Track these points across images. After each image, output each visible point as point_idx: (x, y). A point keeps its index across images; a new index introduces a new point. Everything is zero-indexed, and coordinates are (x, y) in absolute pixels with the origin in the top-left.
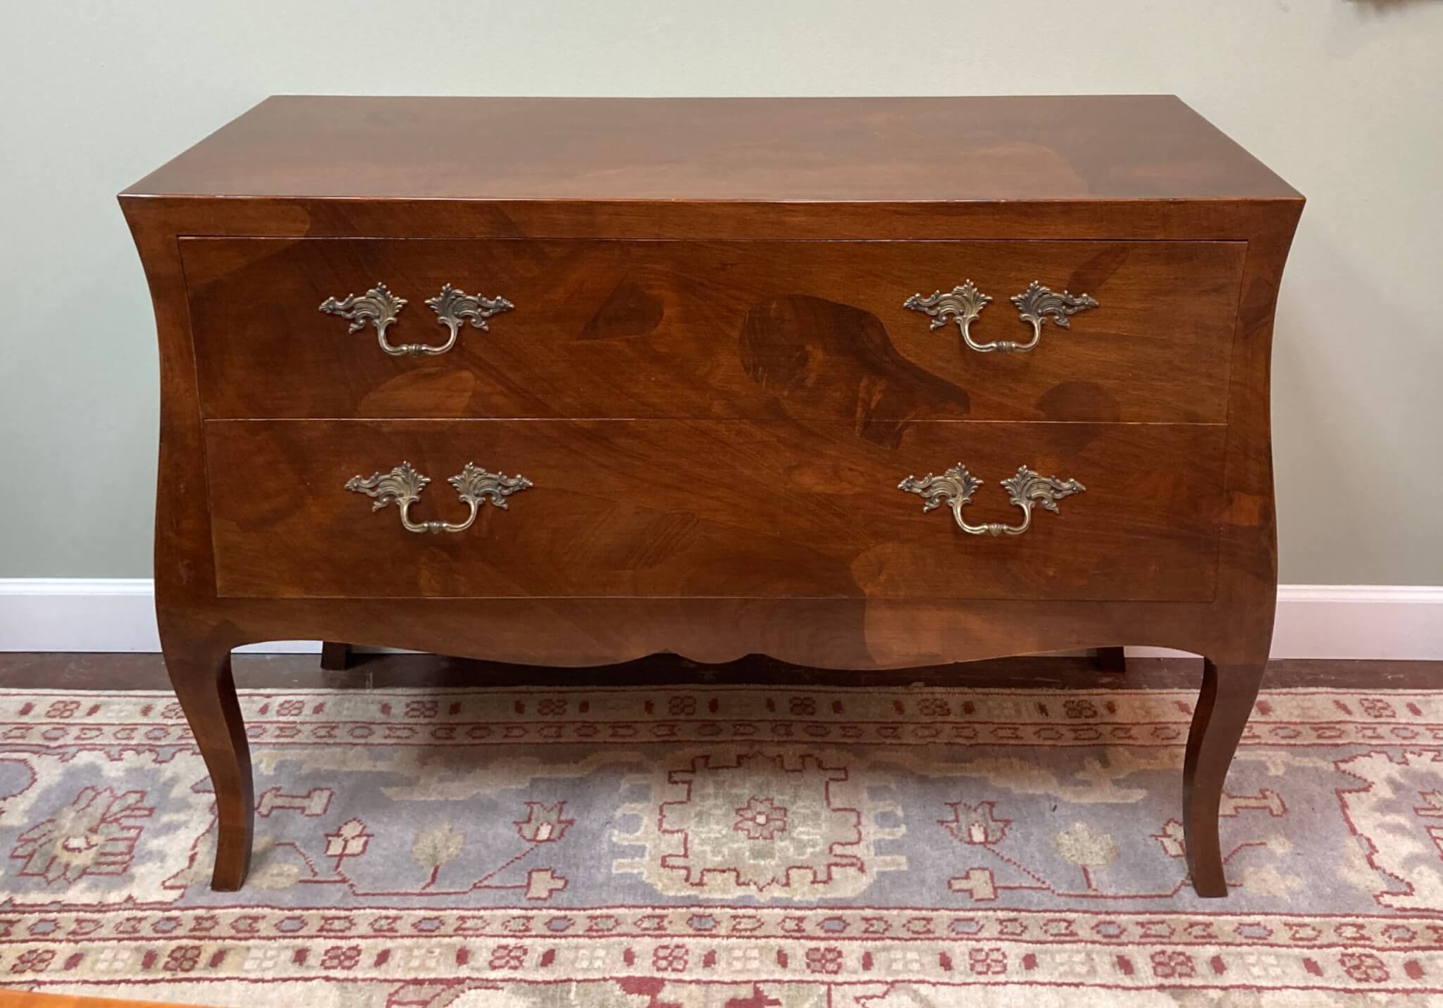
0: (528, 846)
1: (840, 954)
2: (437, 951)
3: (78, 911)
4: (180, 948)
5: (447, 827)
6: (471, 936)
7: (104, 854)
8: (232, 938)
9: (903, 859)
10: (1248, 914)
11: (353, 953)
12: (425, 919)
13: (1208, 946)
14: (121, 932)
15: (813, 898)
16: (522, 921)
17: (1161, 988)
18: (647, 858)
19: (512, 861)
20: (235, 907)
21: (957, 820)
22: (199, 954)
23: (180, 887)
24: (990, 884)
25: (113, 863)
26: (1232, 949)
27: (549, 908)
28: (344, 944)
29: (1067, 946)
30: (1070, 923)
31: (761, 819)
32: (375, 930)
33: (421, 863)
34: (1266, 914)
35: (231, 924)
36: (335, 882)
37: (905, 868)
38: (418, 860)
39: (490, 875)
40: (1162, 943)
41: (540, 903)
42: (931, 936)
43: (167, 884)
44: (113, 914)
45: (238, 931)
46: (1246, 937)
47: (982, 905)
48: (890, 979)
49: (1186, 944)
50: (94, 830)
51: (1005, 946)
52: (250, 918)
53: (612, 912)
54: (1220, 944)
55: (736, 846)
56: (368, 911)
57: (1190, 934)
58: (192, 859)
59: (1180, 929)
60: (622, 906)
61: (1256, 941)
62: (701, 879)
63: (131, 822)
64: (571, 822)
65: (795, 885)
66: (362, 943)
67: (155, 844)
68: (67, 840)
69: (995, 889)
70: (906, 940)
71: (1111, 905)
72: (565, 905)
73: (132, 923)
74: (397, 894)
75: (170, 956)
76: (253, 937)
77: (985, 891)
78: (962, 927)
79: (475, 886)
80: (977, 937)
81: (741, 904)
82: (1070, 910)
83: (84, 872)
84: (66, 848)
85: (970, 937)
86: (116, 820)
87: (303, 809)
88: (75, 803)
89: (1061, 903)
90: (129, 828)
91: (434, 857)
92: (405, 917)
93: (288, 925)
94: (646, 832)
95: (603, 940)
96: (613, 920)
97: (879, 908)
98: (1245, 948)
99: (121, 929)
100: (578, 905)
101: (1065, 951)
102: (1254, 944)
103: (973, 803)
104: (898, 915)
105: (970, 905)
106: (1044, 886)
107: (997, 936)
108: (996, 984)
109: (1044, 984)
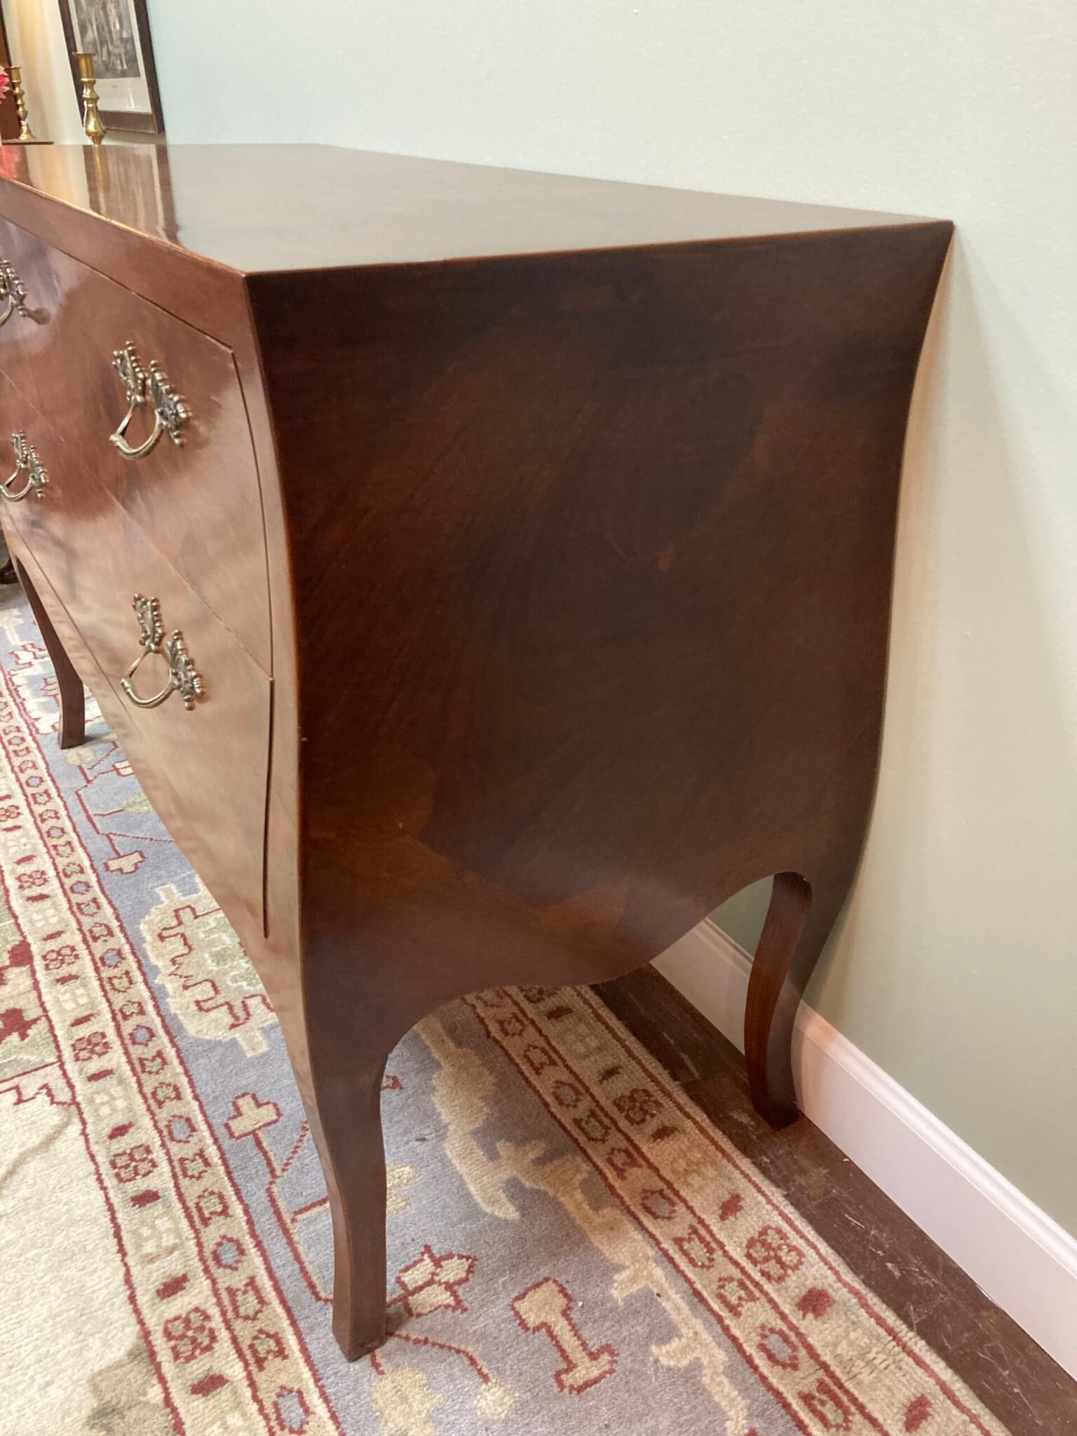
0: (169, 839)
1: (104, 1054)
6: (50, 855)
8: (12, 767)
9: (263, 1051)
10: (323, 1395)
11: (13, 816)
12: (62, 829)
13: (241, 1364)
15: (174, 1010)
16: (77, 870)
17: (146, 1334)
18: (183, 900)
19: (146, 839)
20: (43, 755)
24: (257, 1126)
26: (248, 1393)
27: (98, 876)
28: (23, 809)
29: (184, 1224)
30: (225, 1212)
32: (41, 815)
33: (123, 802)
34: (334, 1417)
35: (25, 761)
36: (87, 779)
37: (250, 1055)
38: (127, 799)
39: (124, 836)
40: (224, 1313)
41: (101, 869)
42: (154, 1107)
45: (19, 766)
46: (275, 1405)
47: (221, 1132)
48: (79, 1099)
49: (234, 1340)
51: (164, 1167)
52: (34, 765)
53: (106, 907)
54: (249, 1377)
55: (225, 940)
56: (61, 804)
57: (256, 1338)
59: (259, 1325)
60: (115, 909)
61: (274, 1417)
62: (169, 937)
65: (187, 993)
66: (25, 815)
69: (253, 1133)
70: (141, 1092)
71: (276, 1245)
72: (104, 882)
76: (16, 773)
77: (243, 1126)
78: (179, 1126)
79: (108, 834)
80: (168, 1143)
81: (145, 970)
82: (246, 1207)
85: (168, 1138)
89: (258, 1200)
91: (133, 805)
92: (60, 820)
93: (34, 781)
95: (69, 915)
96: (96, 911)
97: (180, 1057)
98: (254, 1407)
100: (107, 888)
101: (176, 1222)
102: (266, 1417)
104: (176, 1074)
105: (217, 1122)
106: (278, 1173)
107: (176, 1158)
108: (100, 1180)
109: (113, 1219)
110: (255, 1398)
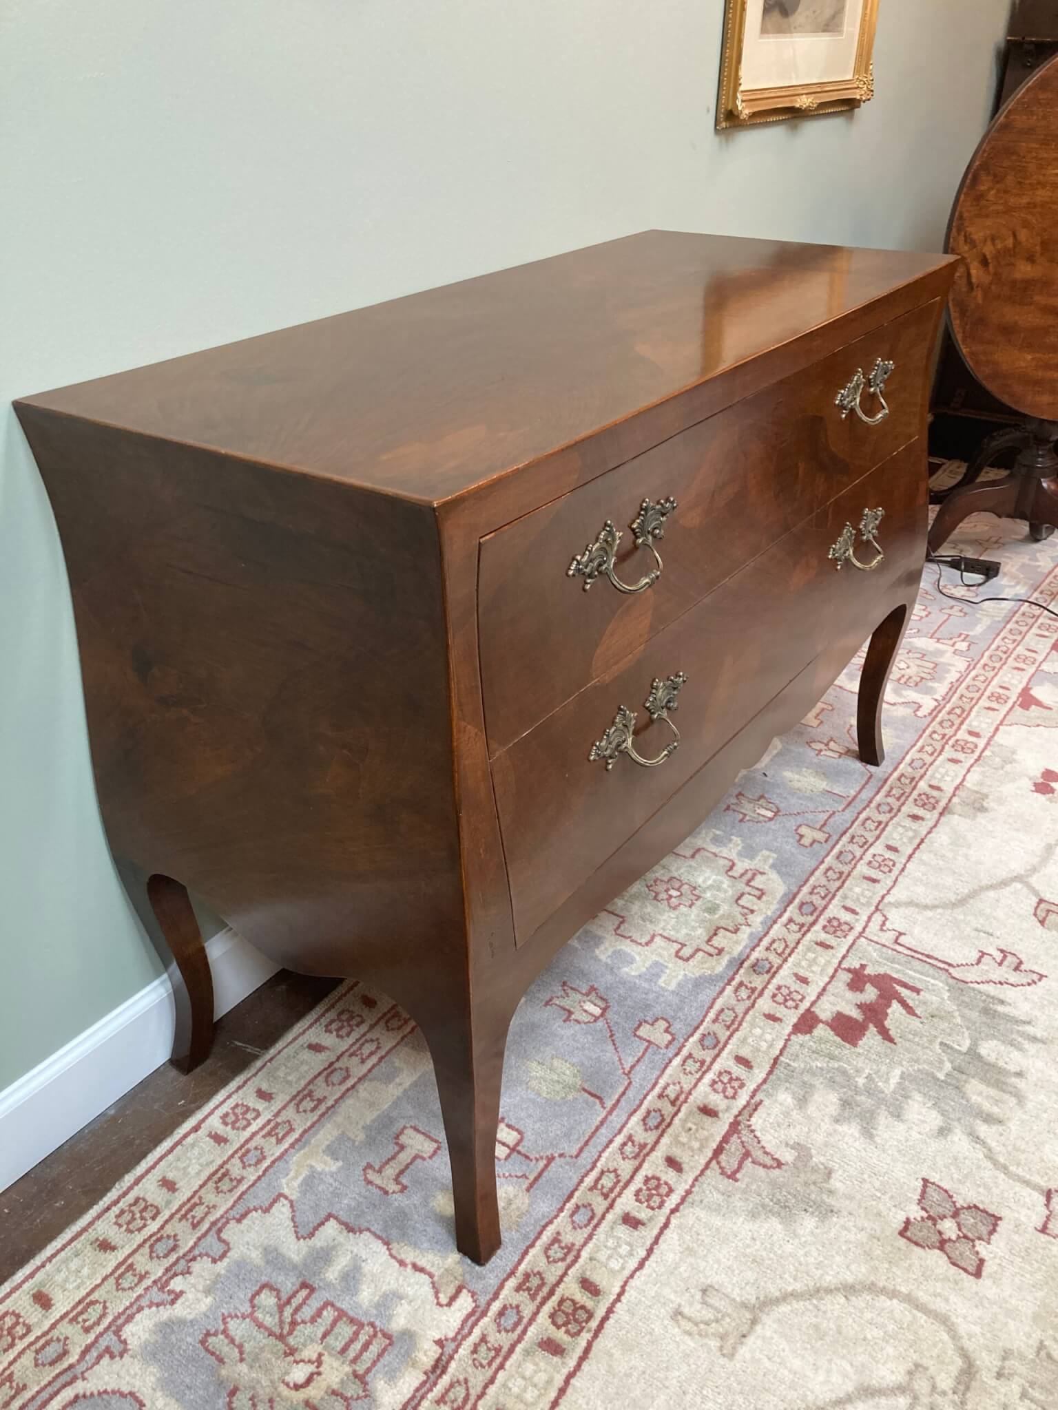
0: (600, 1023)
1: (836, 919)
2: (689, 1125)
3: (423, 1398)
4: (552, 1316)
5: (534, 1065)
6: (687, 1098)
7: (344, 1351)
8: (569, 1267)
9: (766, 853)
10: (903, 758)
11: (653, 1183)
12: (644, 1120)
13: (919, 784)
14: (490, 1364)
15: (775, 906)
16: (690, 1061)
17: (941, 814)
18: (670, 965)
19: (613, 1041)
20: (526, 1253)
21: (745, 815)
22: (573, 1301)
23: (459, 1290)
24: (815, 830)
25: (366, 1347)
26: (926, 777)
27: (686, 1040)
28: (637, 1184)
29: (888, 829)
30: (869, 819)
31: (674, 893)
32: (635, 1158)
33: (570, 1097)
34: (907, 753)
35: (549, 1262)
36: (546, 1166)
37: (775, 855)
38: (563, 1098)
39: (620, 1060)
41: (677, 1044)
42: (845, 874)
43: (444, 1299)
44: (453, 1365)
45: (563, 1260)
46: (921, 769)
47: (831, 843)
48: (873, 908)
49: (913, 789)
50: (291, 1351)
51: (872, 851)
52: (552, 1243)
53: (717, 1007)
54: (920, 779)
55: (693, 917)
56: (605, 1155)
57: (906, 784)
58: (417, 1268)
59: (900, 785)
60: (715, 999)
61: (925, 767)
62: (716, 948)
63: (307, 1312)
64: (592, 989)
65: (755, 908)
66: (646, 1170)
67: (366, 1296)
68: (287, 1385)
69: (820, 830)
70: (842, 886)
71: (865, 795)
72: (690, 1030)
73: (483, 1348)
74: (597, 1129)
75: (558, 1327)
76: (579, 1251)
77: (821, 836)
78: (845, 859)
79: (627, 1075)
80: (858, 858)
81: (756, 941)
82: (859, 813)
83: (360, 1378)
84: (297, 1387)
85: (856, 859)
86: (294, 1324)
87: (416, 1157)
89: (850, 814)
90: (319, 1313)
91: (568, 1087)
92: (632, 1132)
93: (581, 1218)
94: (639, 954)
95: (744, 1024)
96: (726, 1011)
97: (805, 883)
98: (928, 773)
99: (485, 1362)
100: (695, 1024)
101: (891, 832)
102: (927, 769)
103: (734, 800)
104: (818, 878)
105: (828, 846)
106: (831, 812)
107: (862, 850)
108: (903, 870)
109: (913, 853)
110: (925, 774)
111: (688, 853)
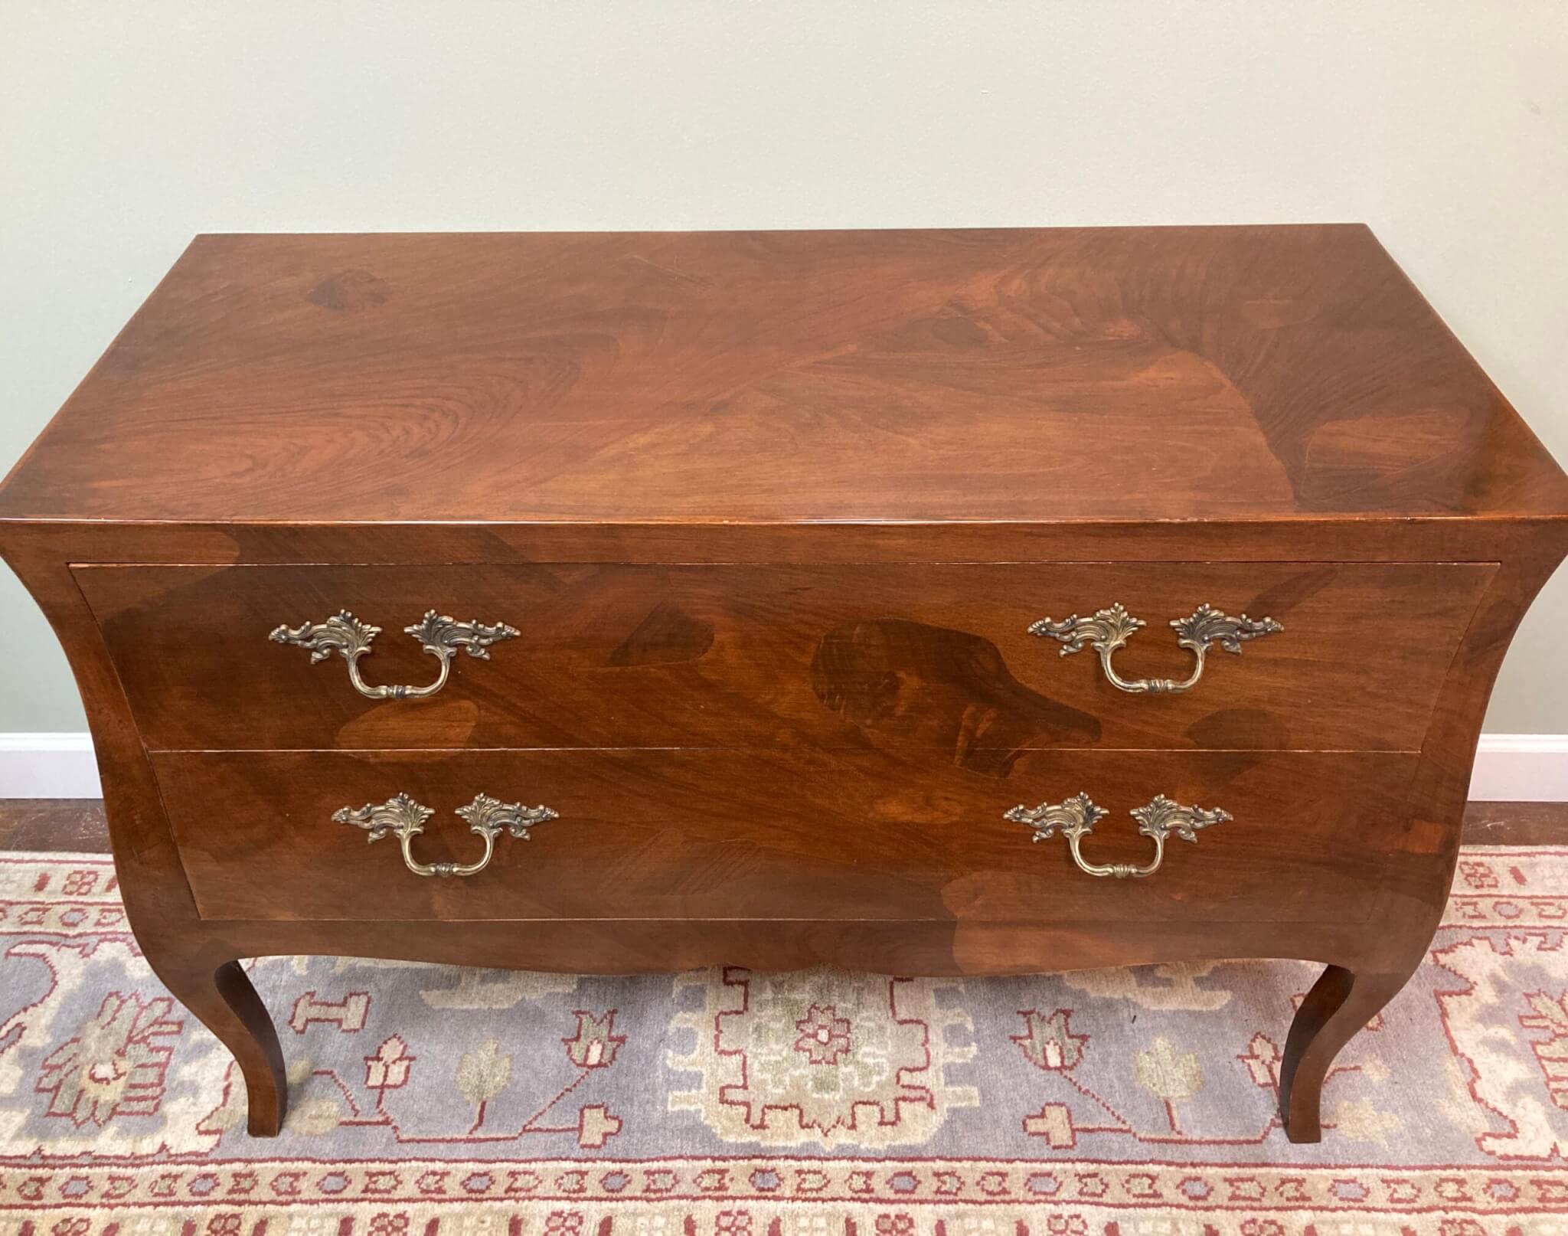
0: (578, 1072)
1: (911, 1222)
2: (489, 1219)
3: (110, 1165)
4: (219, 1217)
5: (492, 1046)
6: (523, 1199)
7: (133, 1086)
8: (273, 1202)
9: (974, 1091)
10: (1343, 1167)
11: (400, 1223)
12: (474, 1175)
13: (1301, 1211)
14: (156, 1195)
15: (880, 1146)
16: (576, 1177)
18: (704, 1090)
19: (562, 1094)
20: (273, 1160)
21: (1030, 1036)
22: (240, 1224)
23: (215, 1132)
24: (1068, 1126)
25: (144, 1099)
26: (1327, 1214)
27: (603, 1160)
28: (392, 1209)
29: (1152, 1211)
30: (1153, 1178)
31: (823, 1036)
32: (423, 1191)
33: (468, 1097)
34: (1362, 1167)
35: (271, 1184)
36: (378, 1123)
37: (977, 1103)
38: (462, 1092)
39: (540, 1114)
40: (1253, 1209)
41: (593, 1153)
42: (1007, 1197)
43: (202, 1128)
44: (147, 1169)
45: (279, 1193)
46: (1341, 1199)
47: (1059, 1154)
49: (1278, 1209)
50: (121, 1053)
51: (1085, 1210)
52: (291, 1175)
53: (669, 1165)
54: (1313, 1209)
55: (797, 1073)
56: (414, 1164)
57: (1281, 1194)
58: (226, 1092)
59: (1271, 1188)
60: (681, 1157)
61: (1352, 1204)
62: (762, 1120)
63: (159, 1041)
64: (622, 1040)
65: (862, 1128)
66: (409, 1209)
67: (186, 1072)
68: (93, 1068)
69: (1074, 1131)
70: (981, 1203)
71: (1199, 1153)
72: (620, 1156)
73: (168, 1181)
74: (443, 1140)
75: (209, 1228)
76: (294, 1201)
77: (1062, 1136)
78: (1039, 1185)
79: (524, 1130)
80: (1055, 1198)
81: (804, 1154)
82: (1152, 1161)
83: (114, 1112)
84: (92, 1077)
85: (1050, 1197)
86: (144, 1039)
87: (340, 1022)
88: (99, 1015)
89: (1143, 1150)
90: (158, 1050)
91: (480, 1090)
92: (454, 1172)
93: (333, 1183)
94: (702, 1054)
95: (662, 1204)
96: (671, 1176)
97: (951, 1160)
98: (1340, 1213)
99: (156, 1190)
100: (633, 1156)
101: (1149, 1218)
102: (1350, 1208)
103: (1047, 1012)
104: (972, 1169)
105: (1047, 1154)
106: (1125, 1127)
107: (1077, 1197)
111: (903, 1013)
